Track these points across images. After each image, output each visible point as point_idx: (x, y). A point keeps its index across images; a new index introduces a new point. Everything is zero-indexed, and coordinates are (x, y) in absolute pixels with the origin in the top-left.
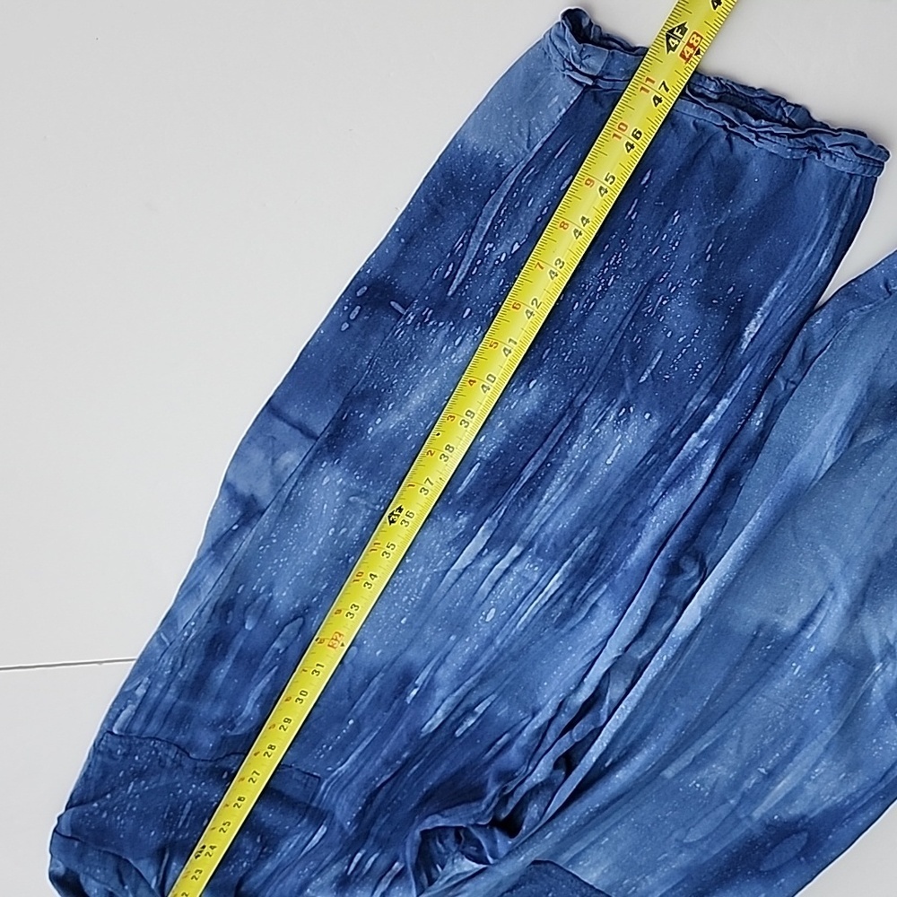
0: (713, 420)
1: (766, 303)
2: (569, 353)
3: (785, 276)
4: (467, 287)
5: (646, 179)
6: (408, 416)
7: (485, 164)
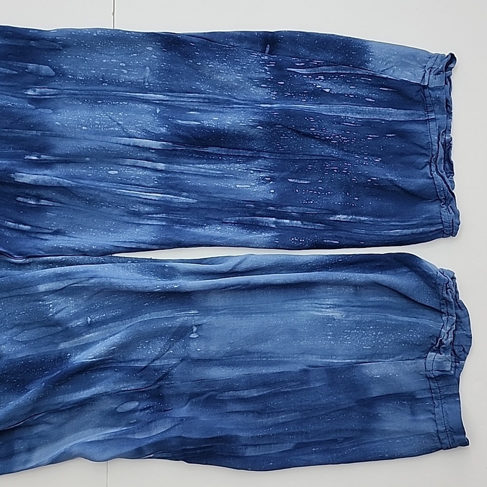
1: (358, 218)
3: (376, 219)
4: (295, 76)
5: (390, 135)
6: (210, 77)
7: (364, 55)
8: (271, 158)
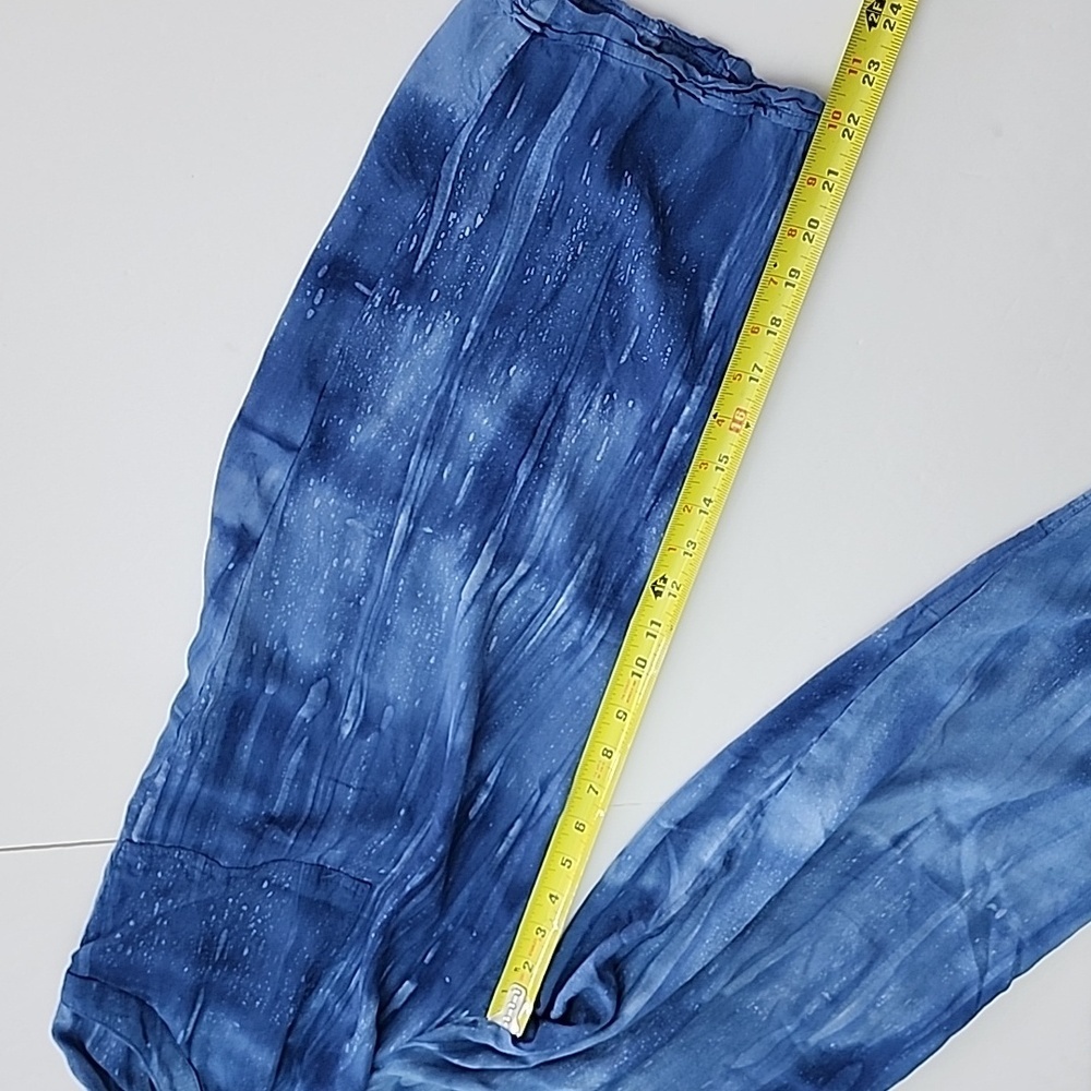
0: (690, 412)
1: (720, 274)
2: (547, 332)
3: (735, 242)
4: (433, 263)
5: (595, 139)
6: (388, 420)
7: (436, 117)
8: (574, 376)
